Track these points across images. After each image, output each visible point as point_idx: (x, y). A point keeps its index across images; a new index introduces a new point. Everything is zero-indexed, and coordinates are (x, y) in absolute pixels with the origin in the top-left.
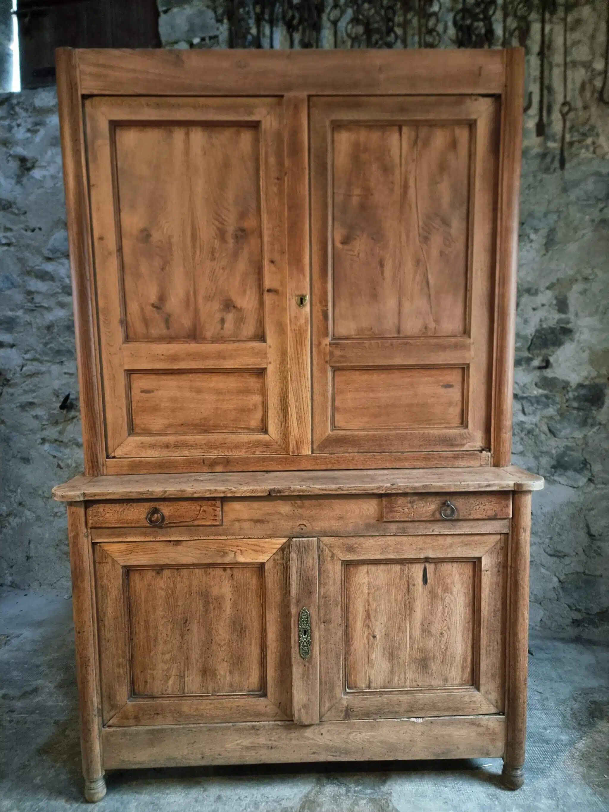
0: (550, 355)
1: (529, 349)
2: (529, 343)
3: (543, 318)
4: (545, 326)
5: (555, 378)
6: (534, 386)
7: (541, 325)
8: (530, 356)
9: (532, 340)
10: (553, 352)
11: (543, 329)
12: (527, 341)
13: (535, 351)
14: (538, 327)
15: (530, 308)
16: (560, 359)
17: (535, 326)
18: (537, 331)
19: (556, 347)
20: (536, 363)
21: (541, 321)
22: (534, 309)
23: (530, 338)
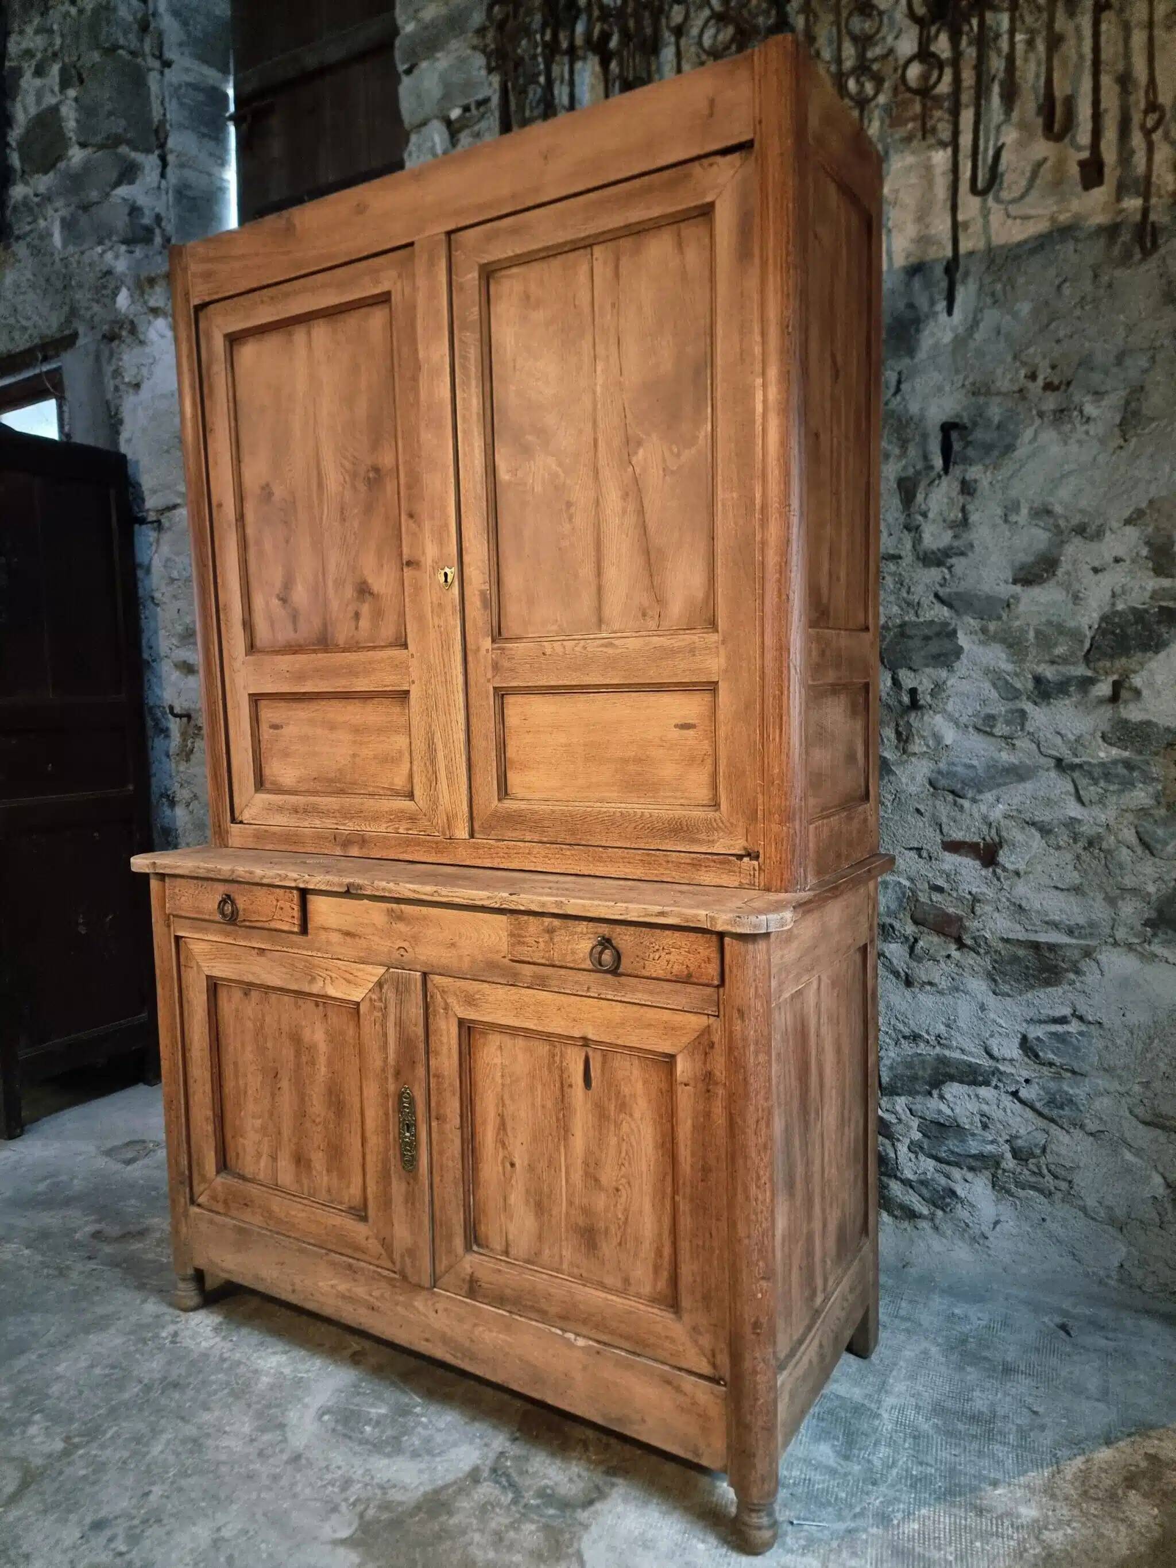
0: (1135, 672)
1: (1087, 658)
2: (1087, 645)
3: (1118, 590)
4: (1120, 607)
5: (1148, 723)
6: (1100, 740)
7: (1113, 605)
8: (1089, 673)
9: (1093, 638)
10: (1142, 664)
11: (1116, 613)
12: (1082, 642)
13: (1101, 664)
14: (1107, 609)
15: (1086, 568)
16: (1159, 679)
17: (1100, 606)
18: (1104, 618)
19: (1150, 654)
20: (1104, 689)
21: (1114, 595)
22: (1096, 570)
23: (1089, 634)
